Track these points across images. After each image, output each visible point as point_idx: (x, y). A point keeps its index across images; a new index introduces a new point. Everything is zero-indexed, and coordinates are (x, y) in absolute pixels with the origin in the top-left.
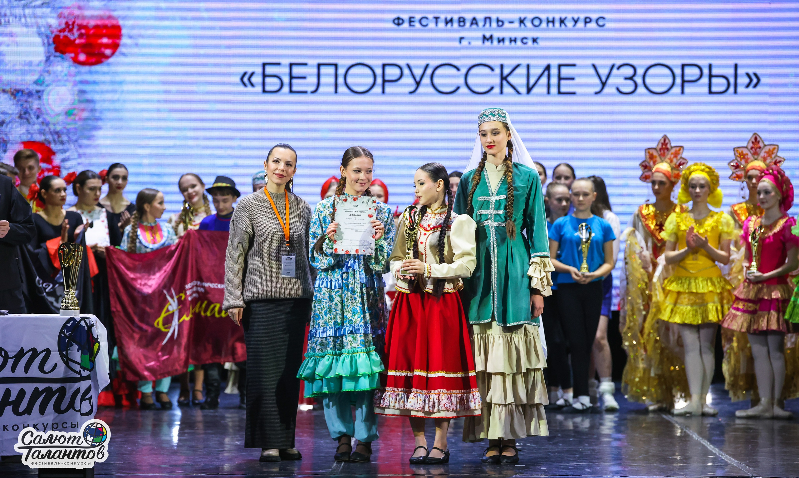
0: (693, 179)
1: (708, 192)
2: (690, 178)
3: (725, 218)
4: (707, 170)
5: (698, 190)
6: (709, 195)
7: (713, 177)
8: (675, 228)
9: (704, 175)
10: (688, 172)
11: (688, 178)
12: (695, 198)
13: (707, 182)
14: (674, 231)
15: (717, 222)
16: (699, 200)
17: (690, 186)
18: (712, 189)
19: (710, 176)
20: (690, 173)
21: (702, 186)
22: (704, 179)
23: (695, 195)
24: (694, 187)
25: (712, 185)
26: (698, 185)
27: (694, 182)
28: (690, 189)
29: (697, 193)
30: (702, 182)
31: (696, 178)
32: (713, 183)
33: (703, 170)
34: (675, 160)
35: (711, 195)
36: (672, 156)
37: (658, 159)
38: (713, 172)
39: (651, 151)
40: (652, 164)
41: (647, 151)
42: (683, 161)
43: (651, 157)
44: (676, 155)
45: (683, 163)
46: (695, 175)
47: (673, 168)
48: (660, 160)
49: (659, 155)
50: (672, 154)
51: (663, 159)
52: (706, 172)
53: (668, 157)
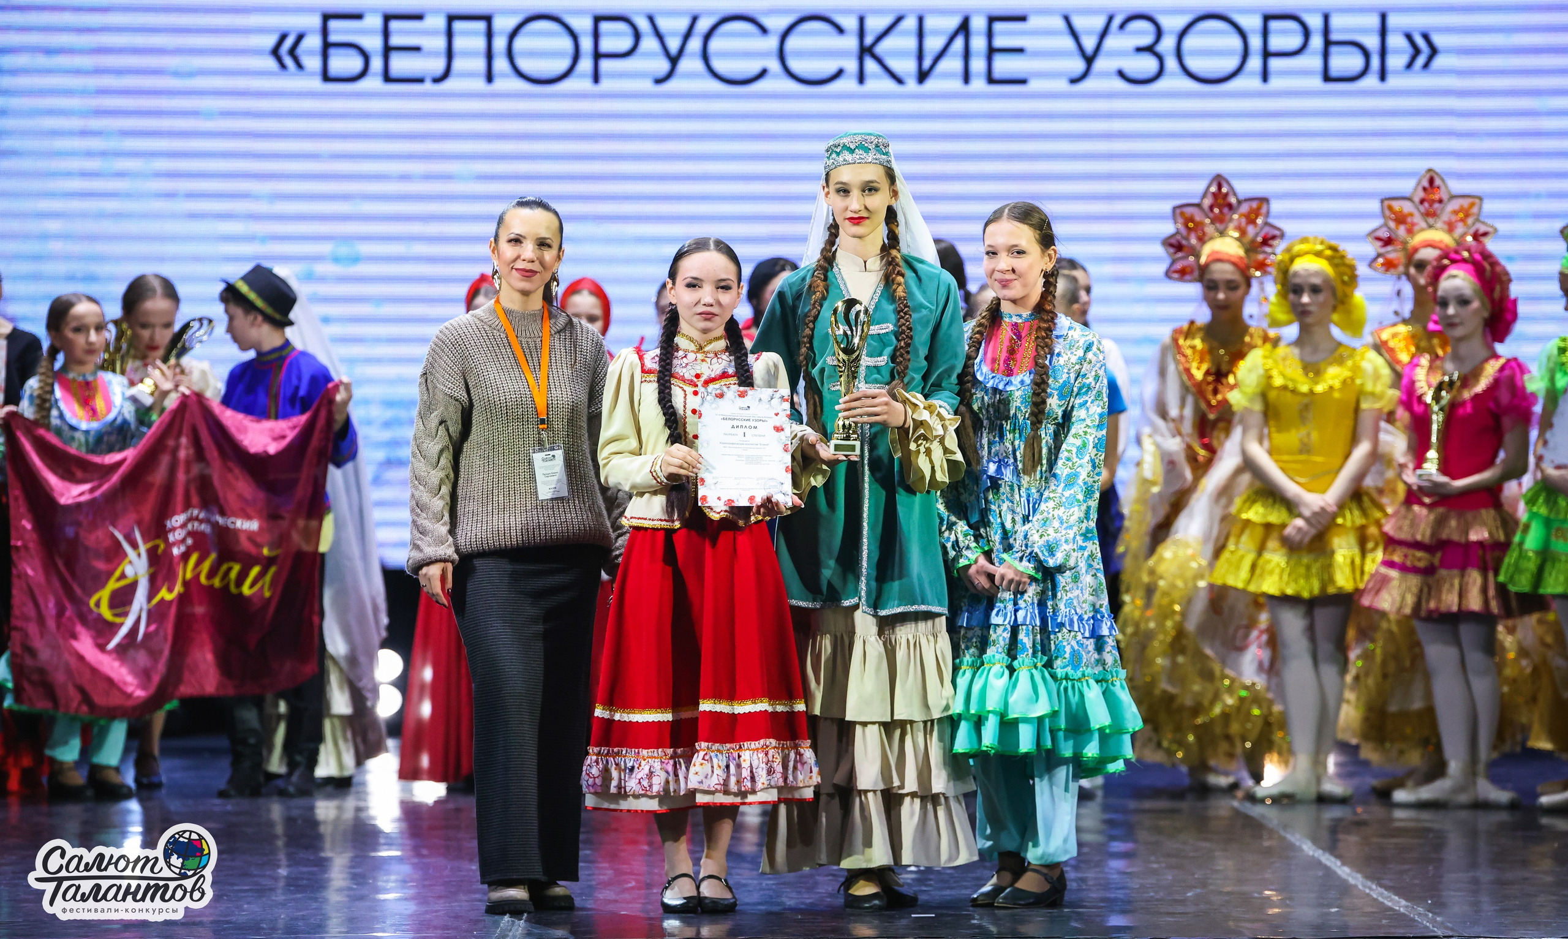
0: (1296, 274)
1: (1332, 302)
2: (1292, 269)
3: (1368, 360)
4: (1328, 252)
5: (1306, 299)
6: (1335, 308)
7: (1343, 270)
8: (1263, 381)
9: (1320, 265)
10: (1287, 257)
11: (1287, 271)
12: (1300, 313)
13: (1327, 280)
14: (1261, 387)
15: (1353, 370)
16: (1309, 320)
17: (1291, 287)
18: (1339, 294)
19: (1335, 266)
20: (1292, 260)
21: (1315, 290)
22: (1320, 273)
23: (1300, 309)
24: (1298, 290)
25: (1339, 287)
26: (1307, 289)
27: (1297, 281)
28: (1292, 296)
29: (1304, 304)
30: (1316, 280)
31: (1302, 272)
32: (1344, 282)
33: (1318, 254)
34: (1251, 230)
35: (1340, 308)
36: (1244, 220)
37: (1210, 229)
38: (1343, 257)
39: (1189, 211)
40: (1194, 241)
41: (1178, 211)
42: (1271, 232)
43: (1192, 225)
44: (1253, 218)
45: (1274, 238)
46: (1301, 265)
47: (1250, 249)
48: (1215, 233)
49: (1211, 221)
50: (1242, 215)
51: (1221, 228)
52: (1327, 258)
53: (1235, 222)
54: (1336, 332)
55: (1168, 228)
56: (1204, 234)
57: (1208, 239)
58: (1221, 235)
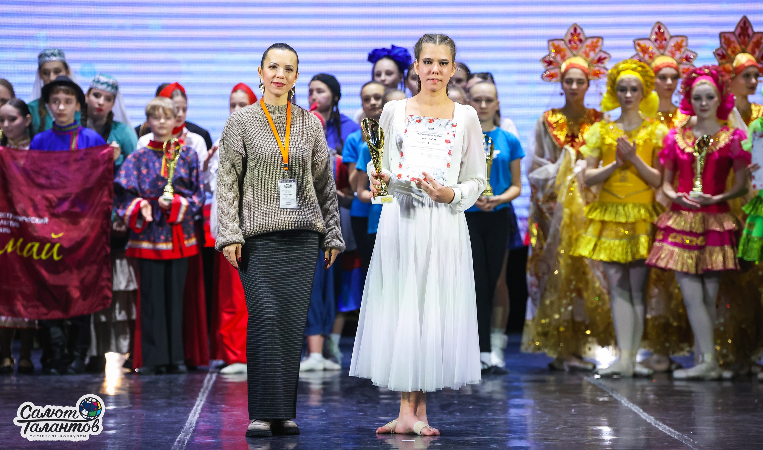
0: (622, 81)
1: (641, 96)
2: (618, 78)
3: (660, 130)
4: (640, 69)
5: (629, 94)
6: (642, 100)
7: (647, 78)
8: (599, 141)
9: (636, 75)
10: (615, 71)
11: (615, 79)
13: (640, 84)
14: (598, 144)
15: (651, 134)
16: (629, 106)
17: (618, 88)
18: (645, 92)
19: (643, 76)
20: (618, 73)
21: (634, 89)
22: (636, 80)
23: (625, 100)
24: (624, 90)
25: (645, 88)
26: (629, 89)
27: (624, 84)
28: (619, 93)
29: (627, 98)
30: (634, 84)
31: (626, 79)
32: (647, 86)
33: (634, 70)
34: (592, 54)
35: (644, 100)
36: (588, 49)
37: (568, 53)
38: (648, 72)
39: (556, 43)
40: (559, 58)
41: (551, 43)
42: (603, 55)
43: (558, 50)
44: (593, 47)
45: (605, 58)
46: (624, 75)
47: (591, 63)
48: (571, 55)
49: (570, 49)
50: (587, 46)
51: (575, 52)
52: (639, 72)
53: (583, 50)
56: (565, 55)
57: (566, 58)
58: (575, 56)
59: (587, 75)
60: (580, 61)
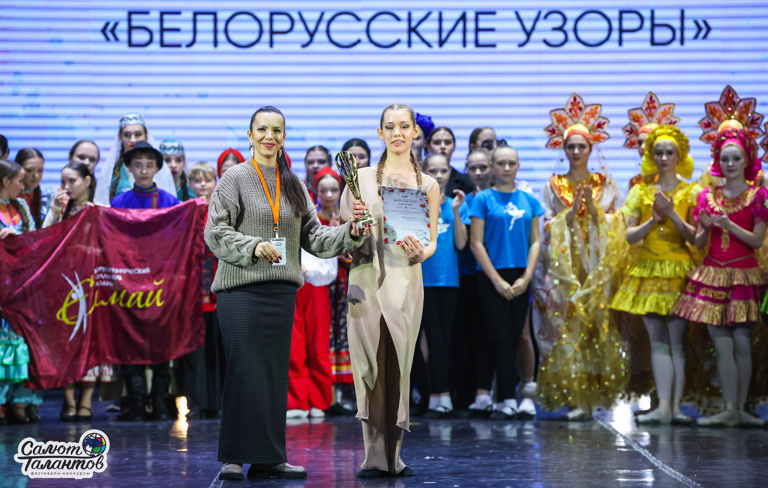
0: (658, 145)
1: (677, 159)
2: (655, 143)
3: (695, 190)
4: (675, 133)
5: (664, 158)
6: (678, 163)
7: (682, 142)
8: (639, 201)
9: (671, 140)
10: (652, 136)
11: (652, 143)
13: (675, 148)
14: (637, 205)
15: (686, 195)
16: (666, 169)
17: (655, 152)
18: (681, 156)
19: (678, 140)
20: (655, 138)
21: (670, 153)
22: (671, 144)
23: (661, 163)
24: (660, 153)
25: (680, 152)
26: (665, 152)
27: (660, 148)
28: (656, 157)
29: (663, 161)
30: (669, 148)
31: (661, 144)
32: (683, 149)
33: (669, 134)
35: (680, 163)
37: (569, 121)
38: (682, 136)
39: (558, 113)
40: (561, 127)
41: (553, 113)
42: (603, 121)
43: (560, 120)
44: (593, 114)
45: (604, 123)
46: (660, 140)
47: (591, 130)
48: (572, 123)
49: (570, 117)
50: (586, 114)
51: (575, 120)
52: (674, 136)
53: (583, 117)
54: (678, 176)
55: (547, 122)
56: (566, 123)
57: (568, 126)
58: (576, 123)
59: (588, 140)
60: (581, 128)
